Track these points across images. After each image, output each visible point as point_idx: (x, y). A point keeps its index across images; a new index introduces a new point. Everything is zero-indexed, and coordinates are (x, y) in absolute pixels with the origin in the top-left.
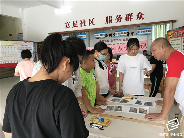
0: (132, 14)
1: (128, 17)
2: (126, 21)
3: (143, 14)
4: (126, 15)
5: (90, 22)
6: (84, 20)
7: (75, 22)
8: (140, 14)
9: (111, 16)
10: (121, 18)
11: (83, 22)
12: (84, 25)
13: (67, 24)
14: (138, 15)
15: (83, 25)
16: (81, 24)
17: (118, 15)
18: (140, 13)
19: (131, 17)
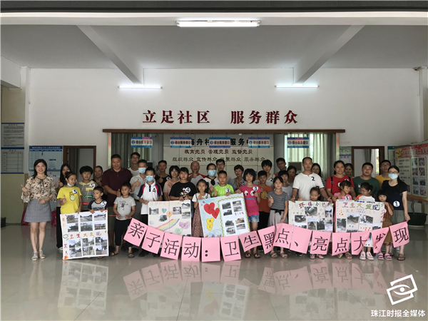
0: (277, 112)
1: (271, 117)
2: (268, 122)
3: (295, 115)
4: (269, 113)
5: (201, 117)
6: (188, 112)
7: (167, 114)
8: (291, 114)
9: (242, 112)
10: (260, 117)
11: (185, 114)
12: (188, 121)
13: (149, 116)
14: (287, 116)
15: (185, 120)
16: (181, 118)
17: (253, 112)
18: (290, 112)
19: (276, 117)
